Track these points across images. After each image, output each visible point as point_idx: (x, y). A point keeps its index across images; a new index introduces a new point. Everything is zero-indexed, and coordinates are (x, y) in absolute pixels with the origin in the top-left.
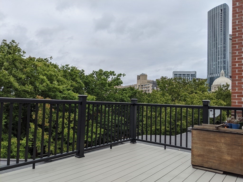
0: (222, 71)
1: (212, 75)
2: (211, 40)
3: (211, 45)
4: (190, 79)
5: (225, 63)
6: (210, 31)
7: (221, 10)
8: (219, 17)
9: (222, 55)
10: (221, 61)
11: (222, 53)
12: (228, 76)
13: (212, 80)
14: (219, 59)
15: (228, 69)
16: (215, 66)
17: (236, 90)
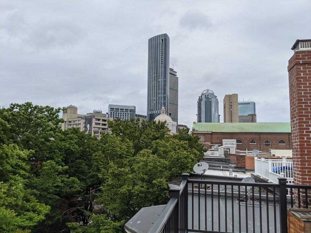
0: (163, 108)
1: (152, 112)
2: (151, 72)
3: (151, 77)
4: (129, 115)
5: (165, 99)
6: (150, 61)
7: (162, 40)
8: (160, 47)
9: (162, 90)
10: (161, 97)
11: (162, 87)
12: (168, 113)
13: (152, 117)
14: (159, 94)
15: (168, 106)
16: (155, 102)
17: (306, 166)
